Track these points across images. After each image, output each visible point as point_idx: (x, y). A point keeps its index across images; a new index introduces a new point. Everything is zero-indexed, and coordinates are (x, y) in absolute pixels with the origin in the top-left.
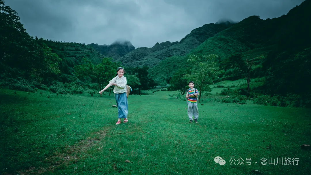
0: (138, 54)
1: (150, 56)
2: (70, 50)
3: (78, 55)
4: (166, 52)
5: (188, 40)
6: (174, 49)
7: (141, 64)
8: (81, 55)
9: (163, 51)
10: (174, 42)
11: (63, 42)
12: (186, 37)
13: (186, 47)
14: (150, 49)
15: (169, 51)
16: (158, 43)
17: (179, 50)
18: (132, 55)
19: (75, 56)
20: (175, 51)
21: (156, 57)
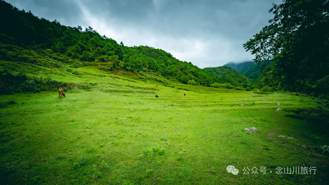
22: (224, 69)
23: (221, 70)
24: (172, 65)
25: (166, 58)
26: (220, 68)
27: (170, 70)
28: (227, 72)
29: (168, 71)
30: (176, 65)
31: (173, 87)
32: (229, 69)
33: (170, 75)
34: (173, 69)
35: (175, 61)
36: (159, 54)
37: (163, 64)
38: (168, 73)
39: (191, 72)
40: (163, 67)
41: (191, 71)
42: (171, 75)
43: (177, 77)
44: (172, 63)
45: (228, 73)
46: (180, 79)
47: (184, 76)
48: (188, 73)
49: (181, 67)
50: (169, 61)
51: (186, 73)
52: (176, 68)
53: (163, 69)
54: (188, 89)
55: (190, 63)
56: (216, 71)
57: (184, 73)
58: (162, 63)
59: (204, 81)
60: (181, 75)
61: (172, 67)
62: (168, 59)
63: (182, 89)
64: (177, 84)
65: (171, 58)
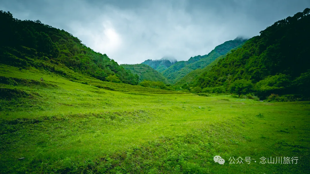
0: (178, 66)
1: (186, 67)
2: (137, 69)
3: (142, 72)
4: (197, 64)
5: (212, 54)
6: (202, 62)
7: (179, 73)
8: (143, 71)
9: (194, 63)
10: (204, 55)
11: (133, 64)
12: (211, 52)
13: (210, 60)
14: (187, 61)
15: (198, 63)
16: (192, 57)
17: (206, 62)
18: (174, 67)
19: (140, 72)
20: (202, 63)
21: (190, 68)
22: (142, 67)
23: (139, 68)
24: (81, 53)
25: (71, 42)
26: (137, 65)
27: (79, 60)
28: (145, 71)
29: (74, 61)
30: (87, 55)
31: (86, 83)
32: (148, 68)
33: (78, 68)
34: (83, 60)
35: (86, 48)
36: (61, 36)
37: (67, 51)
38: (75, 65)
39: (108, 66)
40: (66, 54)
41: (108, 64)
42: (80, 68)
43: (89, 70)
44: (81, 51)
45: (147, 71)
46: (93, 74)
47: (100, 70)
48: (104, 66)
49: (94, 57)
50: (76, 47)
51: (101, 66)
52: (87, 58)
53: (66, 58)
54: (111, 88)
55: (105, 55)
56: (133, 69)
57: (98, 67)
58: (65, 49)
59: (126, 79)
60: (94, 69)
61: (81, 56)
62: (75, 44)
63: (102, 87)
64: (91, 80)
65: (79, 44)
